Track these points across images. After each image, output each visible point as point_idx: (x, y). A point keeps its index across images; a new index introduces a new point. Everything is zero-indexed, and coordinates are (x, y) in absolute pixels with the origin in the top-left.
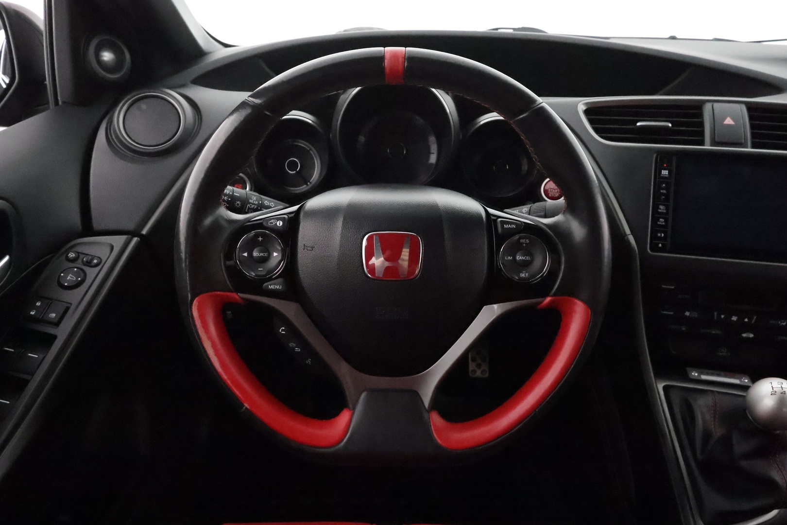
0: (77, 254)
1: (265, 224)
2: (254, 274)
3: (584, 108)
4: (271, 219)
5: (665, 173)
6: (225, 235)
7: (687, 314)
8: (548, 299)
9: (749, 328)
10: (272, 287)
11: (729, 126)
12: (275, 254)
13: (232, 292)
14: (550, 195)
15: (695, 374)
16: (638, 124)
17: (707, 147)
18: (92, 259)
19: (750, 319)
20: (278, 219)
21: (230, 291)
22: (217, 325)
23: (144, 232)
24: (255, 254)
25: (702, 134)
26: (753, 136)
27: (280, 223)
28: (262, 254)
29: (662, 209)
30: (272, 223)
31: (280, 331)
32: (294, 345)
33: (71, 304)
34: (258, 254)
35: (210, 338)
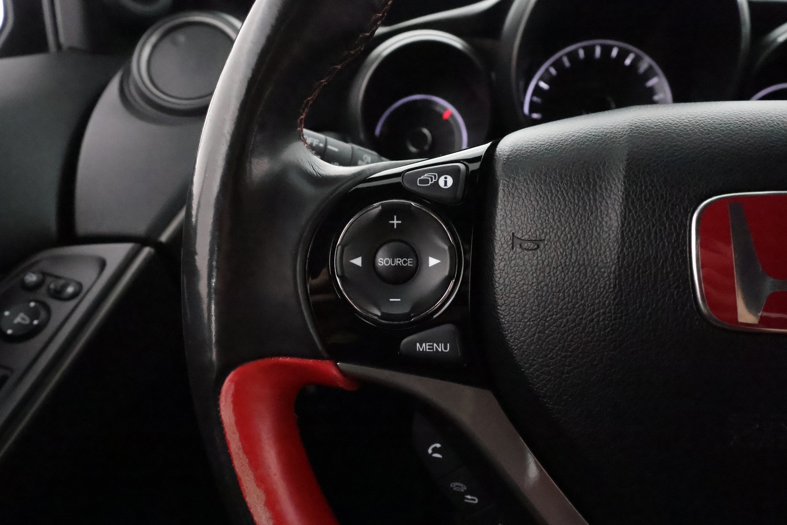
0: (41, 276)
1: (407, 185)
2: (379, 314)
4: (424, 173)
6: (306, 215)
10: (425, 347)
12: (433, 261)
13: (323, 358)
18: (65, 286)
20: (441, 173)
21: (316, 356)
22: (282, 440)
23: (164, 238)
24: (382, 261)
27: (446, 182)
28: (399, 261)
30: (426, 181)
31: (430, 451)
32: (463, 488)
33: (12, 371)
34: (390, 261)
35: (262, 480)
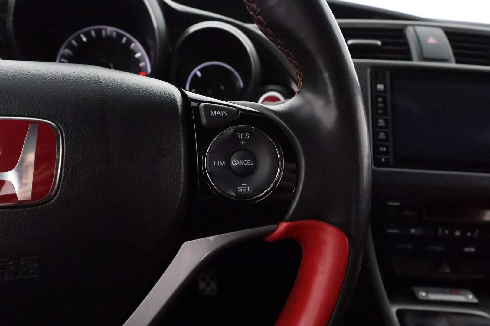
5: (380, 87)
7: (413, 231)
8: (283, 226)
9: (469, 242)
11: (432, 44)
15: (422, 294)
17: (416, 62)
19: (472, 233)
29: (381, 122)
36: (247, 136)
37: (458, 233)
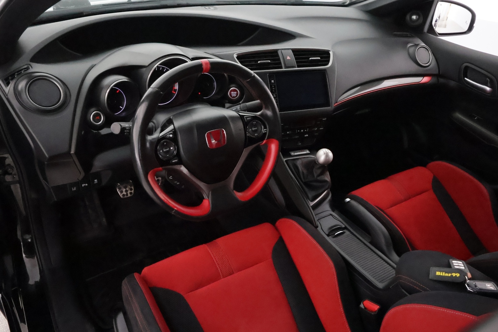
3: (236, 56)
5: (273, 81)
9: (306, 133)
14: (233, 96)
15: (292, 154)
16: (259, 62)
19: (307, 130)
25: (280, 63)
26: (297, 62)
36: (255, 122)
37: (302, 131)
